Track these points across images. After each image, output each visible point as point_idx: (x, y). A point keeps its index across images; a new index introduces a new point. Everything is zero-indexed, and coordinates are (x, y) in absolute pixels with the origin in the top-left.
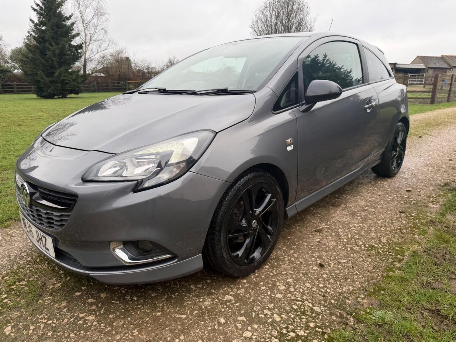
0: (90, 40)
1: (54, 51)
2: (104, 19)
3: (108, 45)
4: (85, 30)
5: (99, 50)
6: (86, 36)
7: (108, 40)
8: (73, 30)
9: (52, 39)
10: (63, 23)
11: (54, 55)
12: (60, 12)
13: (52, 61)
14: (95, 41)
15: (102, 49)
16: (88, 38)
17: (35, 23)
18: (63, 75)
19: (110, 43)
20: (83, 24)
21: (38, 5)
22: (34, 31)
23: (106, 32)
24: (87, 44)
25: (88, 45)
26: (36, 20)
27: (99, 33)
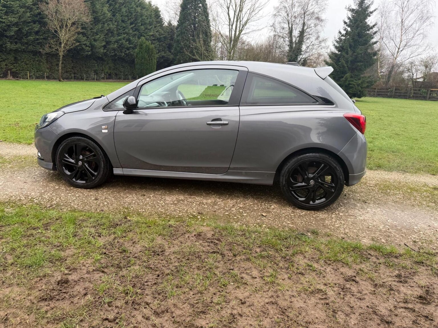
0: (406, 45)
1: (347, 59)
2: (428, 23)
3: (424, 50)
4: (402, 36)
5: (411, 56)
6: (401, 41)
7: (426, 45)
8: (373, 38)
9: (350, 48)
10: (367, 32)
11: (347, 62)
12: (366, 23)
13: (344, 67)
14: (410, 46)
15: (416, 54)
16: (404, 43)
17: (342, 34)
18: (349, 79)
19: (428, 48)
20: (402, 29)
21: (349, 18)
22: (337, 42)
23: (425, 36)
24: (400, 50)
25: (402, 51)
26: (344, 32)
27: (417, 37)
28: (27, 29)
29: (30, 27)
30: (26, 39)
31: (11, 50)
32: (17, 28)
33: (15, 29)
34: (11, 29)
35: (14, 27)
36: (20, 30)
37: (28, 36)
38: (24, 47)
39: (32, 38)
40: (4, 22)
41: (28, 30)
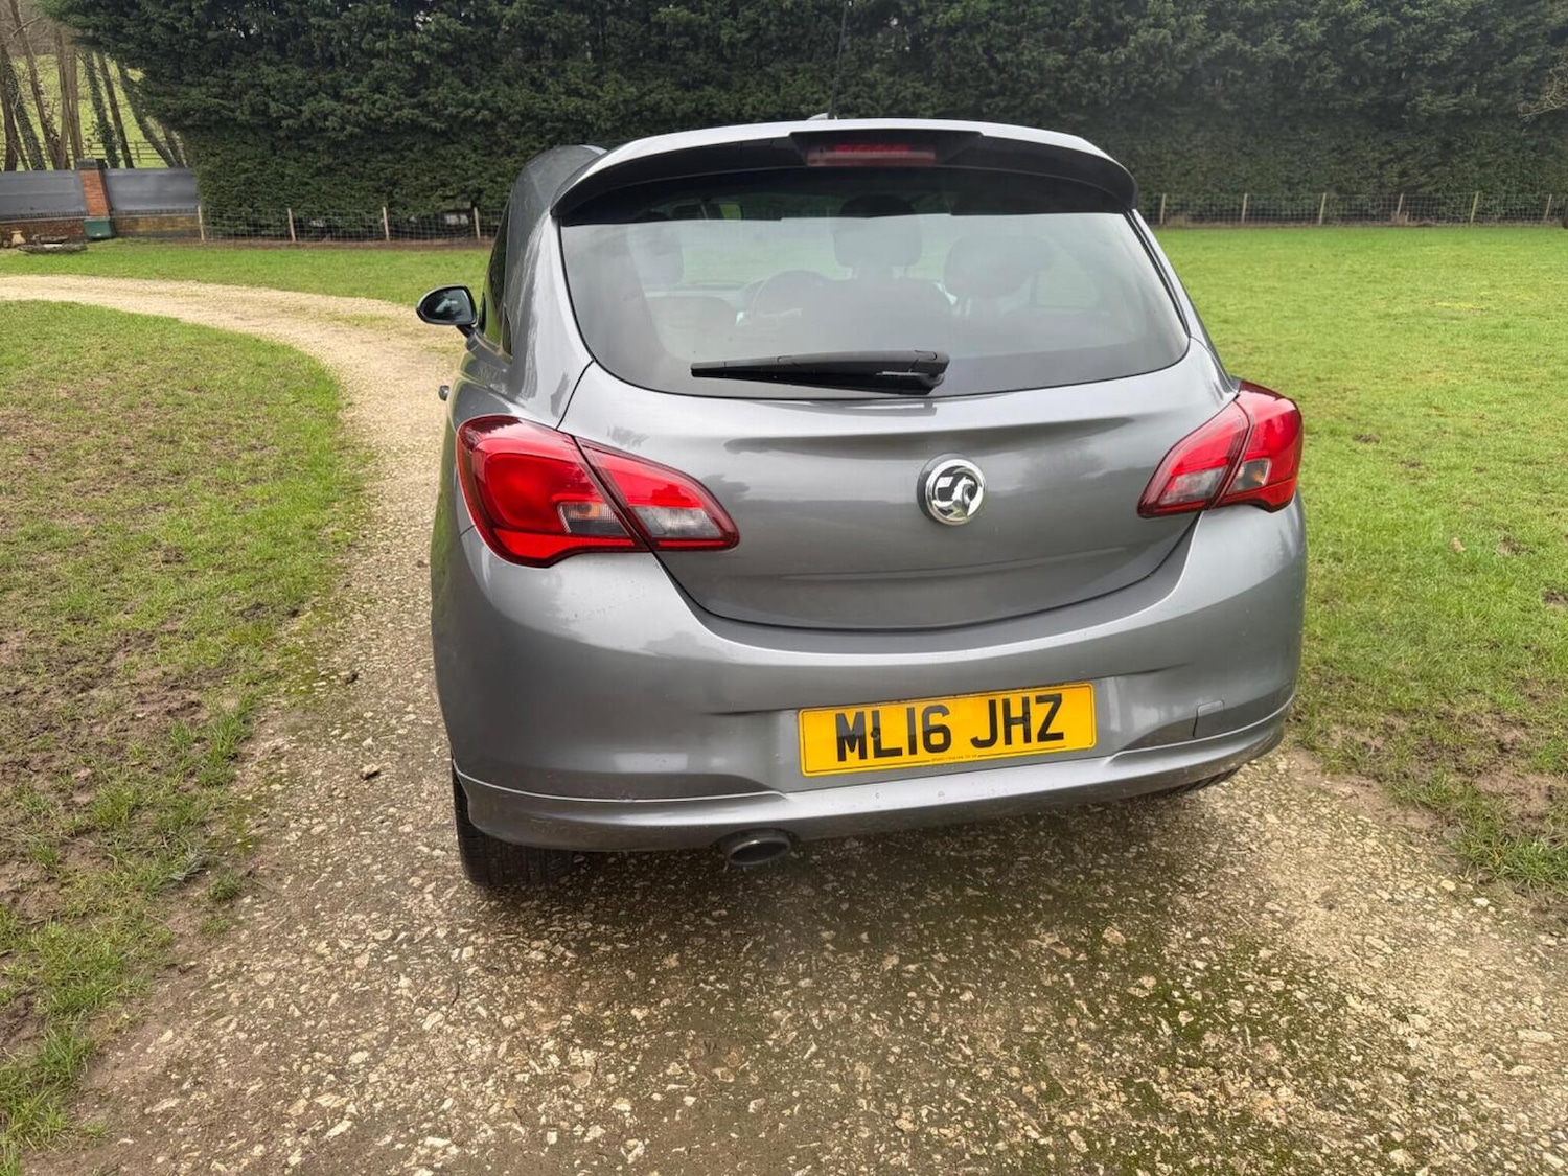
28: (1512, 28)
29: (1531, 18)
30: (1503, 68)
31: (1433, 117)
32: (1472, 29)
33: (1463, 35)
34: (1448, 37)
35: (1458, 29)
36: (1486, 35)
37: (1515, 56)
38: (1484, 101)
39: (1527, 59)
40: (1421, 20)
41: (1517, 30)
